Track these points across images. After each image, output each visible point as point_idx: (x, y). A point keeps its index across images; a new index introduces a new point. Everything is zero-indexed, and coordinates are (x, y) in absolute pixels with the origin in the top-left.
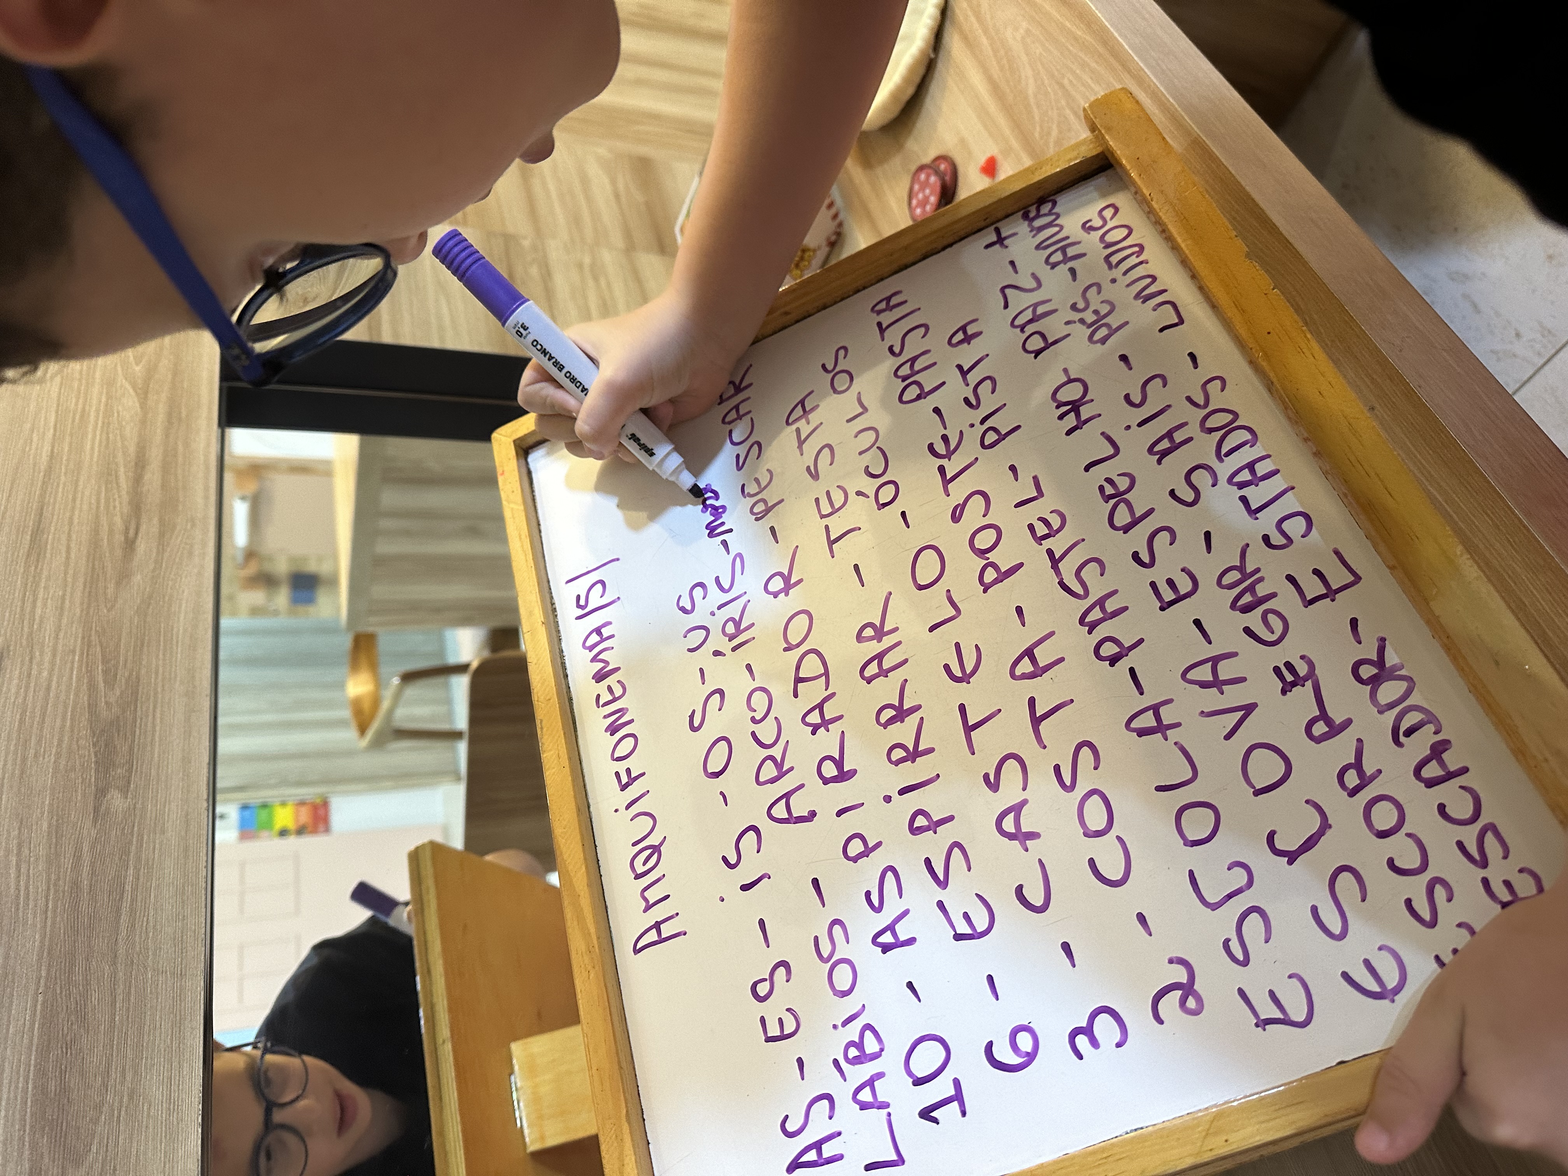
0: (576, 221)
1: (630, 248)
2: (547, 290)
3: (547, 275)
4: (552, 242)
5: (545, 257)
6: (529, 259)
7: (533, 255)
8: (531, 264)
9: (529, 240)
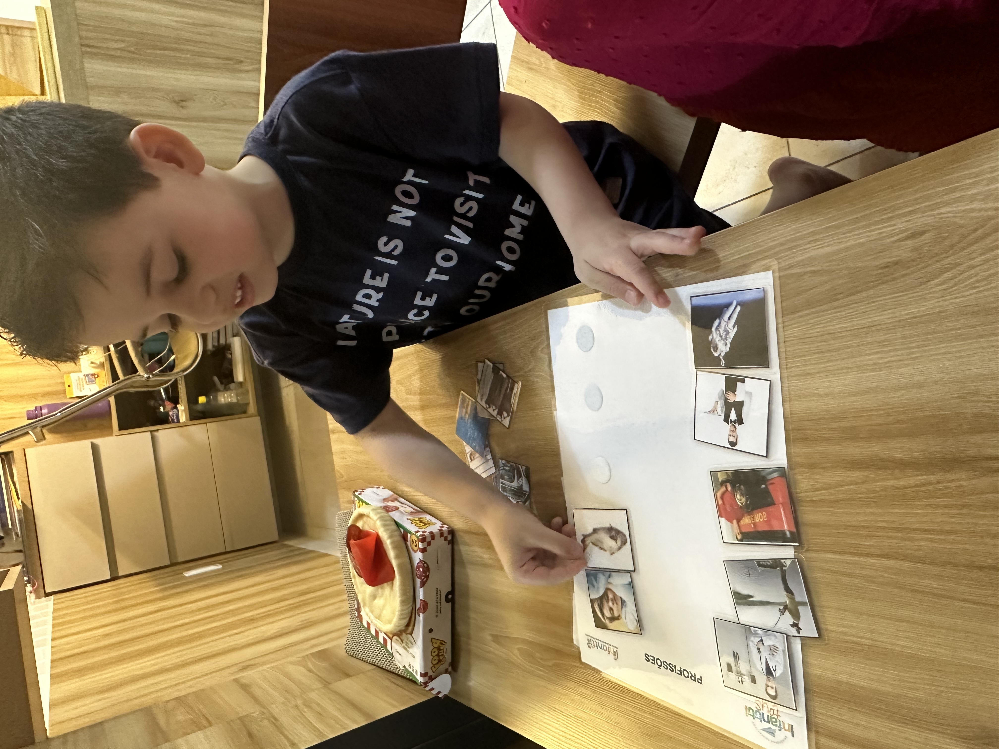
1: (326, 684)
2: (276, 726)
3: (274, 721)
4: (274, 706)
5: (271, 713)
6: (259, 719)
7: (262, 716)
8: (261, 721)
9: (257, 713)
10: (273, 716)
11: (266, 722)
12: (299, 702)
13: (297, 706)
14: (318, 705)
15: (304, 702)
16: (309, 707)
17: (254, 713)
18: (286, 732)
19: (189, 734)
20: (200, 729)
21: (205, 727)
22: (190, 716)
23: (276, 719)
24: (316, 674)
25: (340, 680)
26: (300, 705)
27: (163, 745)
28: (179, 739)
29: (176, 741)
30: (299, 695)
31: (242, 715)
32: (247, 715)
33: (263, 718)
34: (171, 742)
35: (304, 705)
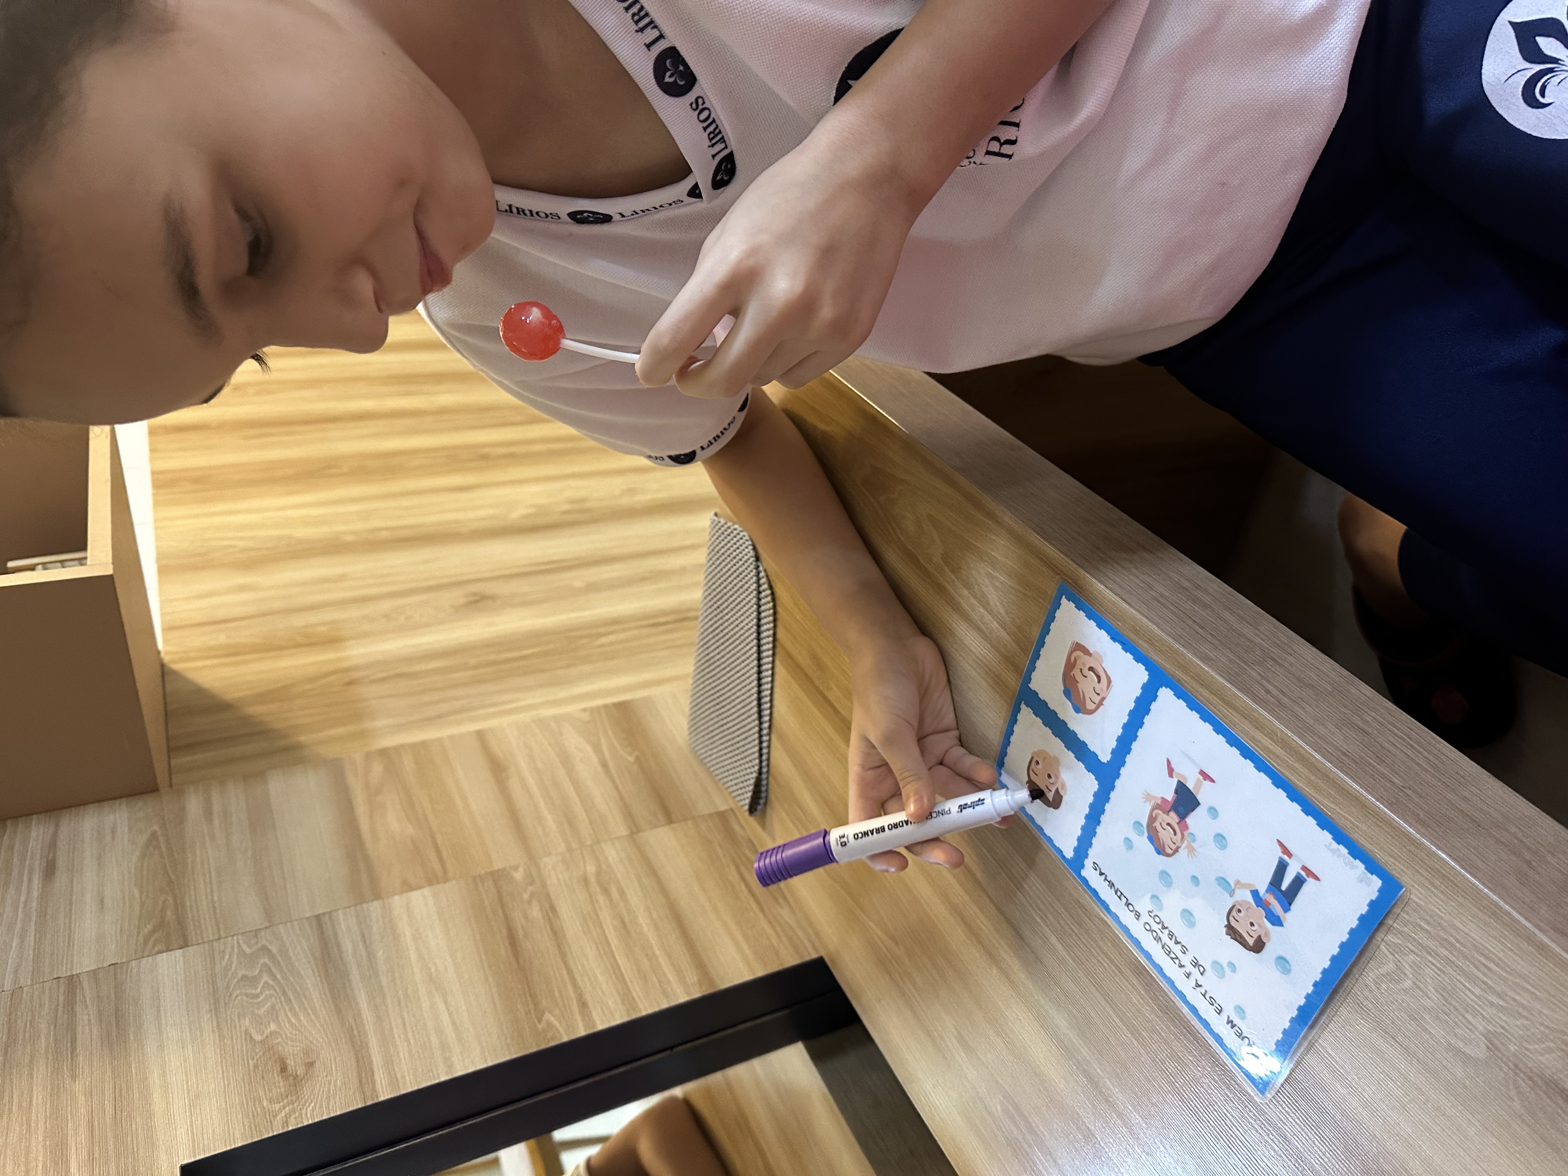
0: (569, 820)
2: (555, 933)
3: (551, 911)
4: (546, 860)
5: (544, 885)
6: (526, 896)
7: (530, 888)
8: (529, 902)
9: (521, 869)
10: (548, 895)
11: (535, 912)
12: (591, 869)
13: (585, 881)
14: (622, 893)
15: (598, 873)
16: (606, 892)
17: (516, 868)
18: (571, 962)
19: (412, 889)
20: (430, 883)
21: (438, 883)
22: (410, 830)
23: (553, 908)
24: (616, 787)
25: (656, 827)
26: (592, 879)
27: (370, 904)
28: (397, 898)
29: (390, 900)
30: (589, 842)
31: (496, 868)
32: (504, 869)
33: (532, 895)
34: (383, 899)
35: (599, 882)
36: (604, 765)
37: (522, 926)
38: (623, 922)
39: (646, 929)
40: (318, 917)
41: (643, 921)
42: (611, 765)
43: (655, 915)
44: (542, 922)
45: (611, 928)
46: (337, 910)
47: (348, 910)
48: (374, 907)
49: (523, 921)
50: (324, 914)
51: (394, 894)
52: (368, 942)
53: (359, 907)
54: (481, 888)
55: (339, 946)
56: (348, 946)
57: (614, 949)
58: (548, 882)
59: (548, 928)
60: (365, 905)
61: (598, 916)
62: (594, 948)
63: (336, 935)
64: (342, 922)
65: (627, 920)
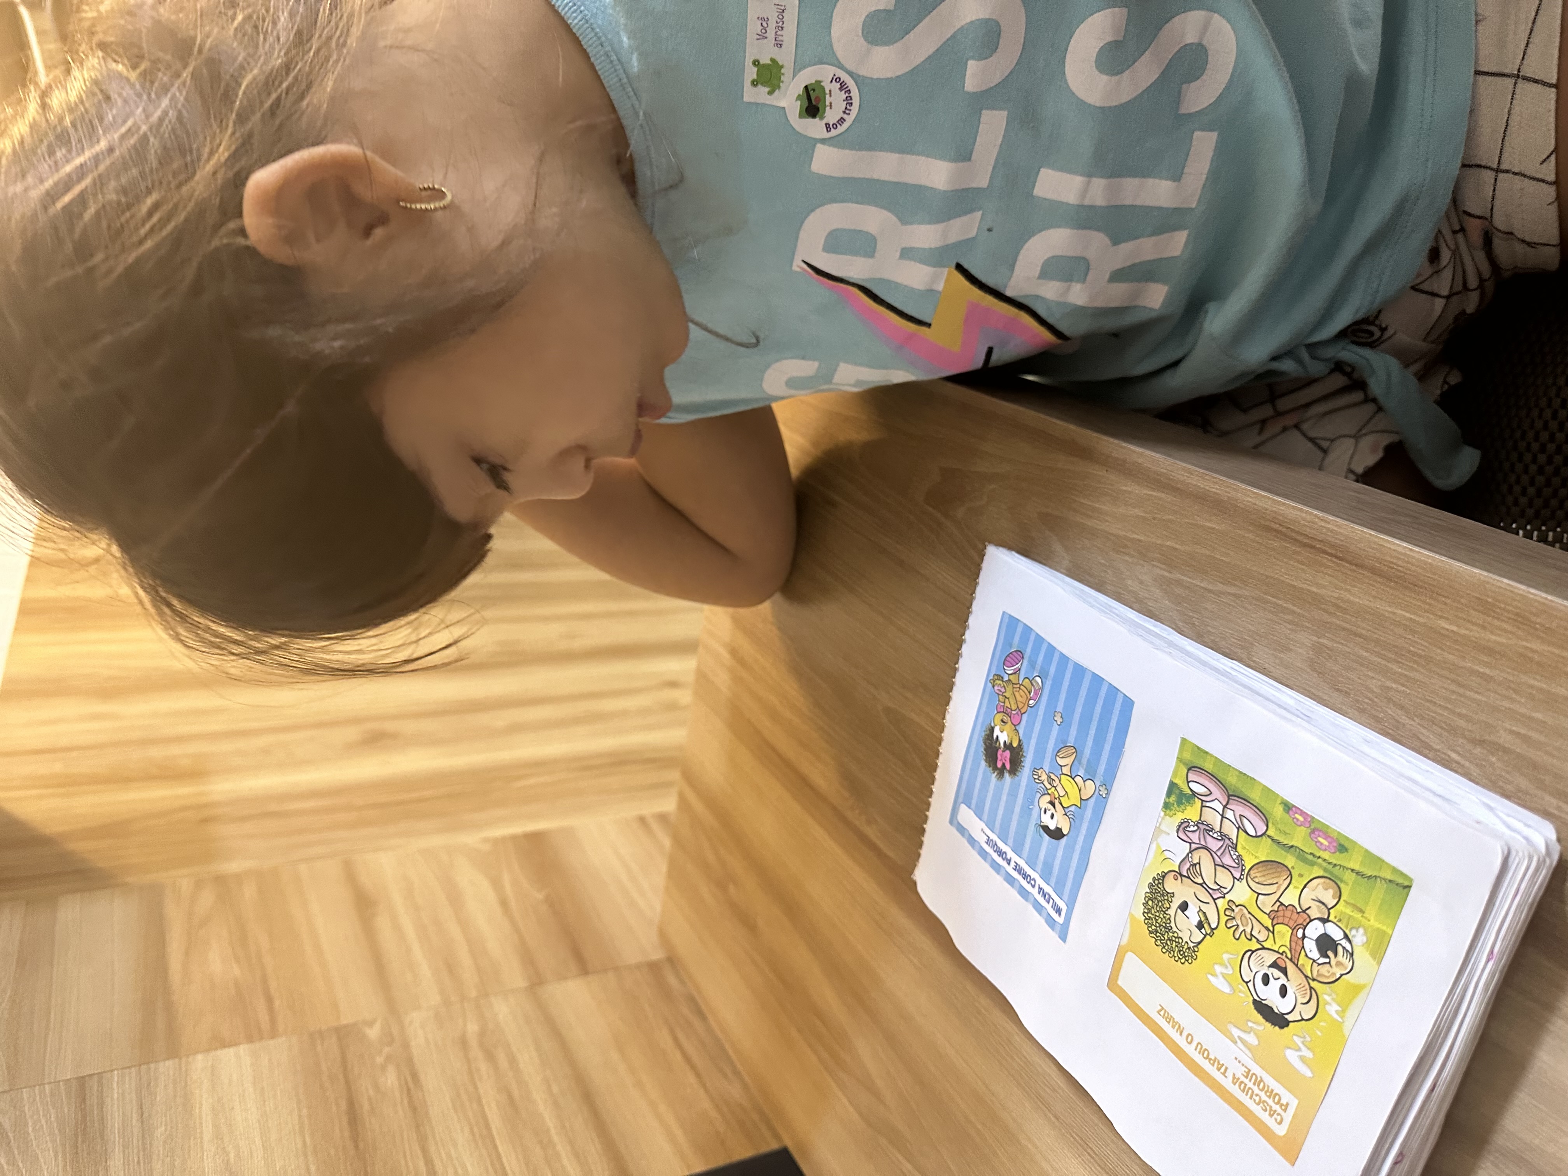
1: (535, 982)
2: (414, 1109)
3: (412, 1080)
5: (406, 1046)
6: (379, 1060)
7: (386, 1050)
8: (383, 1068)
9: (377, 1027)
10: (410, 1061)
11: (390, 1079)
12: (473, 1028)
13: (463, 1043)
14: (513, 1061)
15: (482, 1034)
17: (371, 1024)
18: (432, 1149)
19: (224, 1045)
20: (250, 1039)
21: (261, 1038)
22: (236, 971)
23: (415, 1076)
24: (516, 930)
25: (566, 978)
26: (473, 1043)
27: (161, 1064)
28: (200, 1057)
29: (190, 1059)
30: (473, 994)
31: (344, 1022)
32: (355, 1025)
33: (389, 1058)
34: (180, 1059)
35: (481, 1044)
36: (504, 903)
37: (369, 1099)
38: (510, 1097)
39: (541, 1107)
40: (82, 1081)
41: (539, 1096)
42: (513, 903)
43: (555, 1089)
44: (397, 1094)
45: (493, 1105)
46: (112, 1071)
47: (128, 1070)
48: (166, 1068)
49: (371, 1092)
50: (90, 1076)
51: (197, 1053)
52: (146, 1115)
53: (144, 1067)
54: (319, 1048)
55: (102, 1119)
56: (115, 1121)
57: (495, 1132)
58: (413, 1043)
59: (406, 1101)
60: (152, 1066)
61: (476, 1087)
62: (467, 1130)
63: (101, 1105)
64: (115, 1085)
65: (516, 1094)
